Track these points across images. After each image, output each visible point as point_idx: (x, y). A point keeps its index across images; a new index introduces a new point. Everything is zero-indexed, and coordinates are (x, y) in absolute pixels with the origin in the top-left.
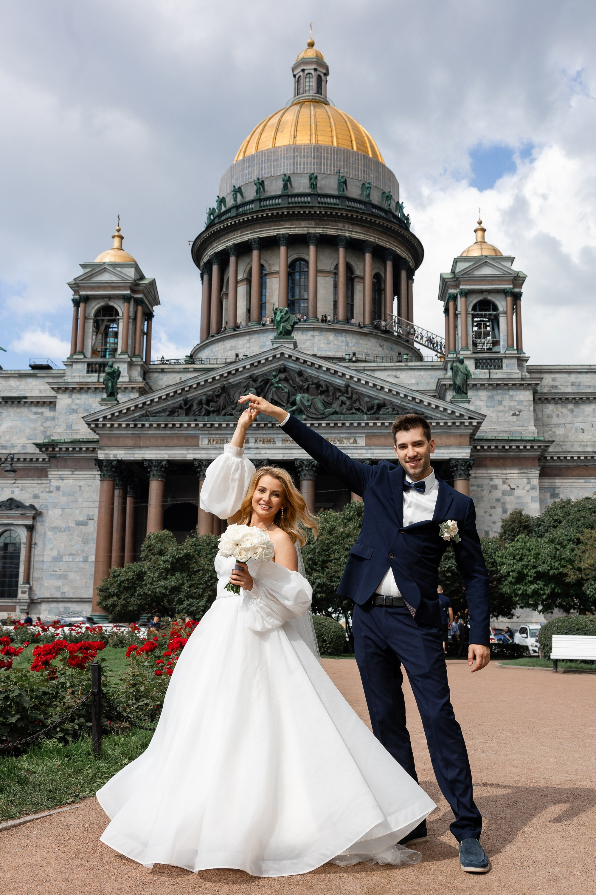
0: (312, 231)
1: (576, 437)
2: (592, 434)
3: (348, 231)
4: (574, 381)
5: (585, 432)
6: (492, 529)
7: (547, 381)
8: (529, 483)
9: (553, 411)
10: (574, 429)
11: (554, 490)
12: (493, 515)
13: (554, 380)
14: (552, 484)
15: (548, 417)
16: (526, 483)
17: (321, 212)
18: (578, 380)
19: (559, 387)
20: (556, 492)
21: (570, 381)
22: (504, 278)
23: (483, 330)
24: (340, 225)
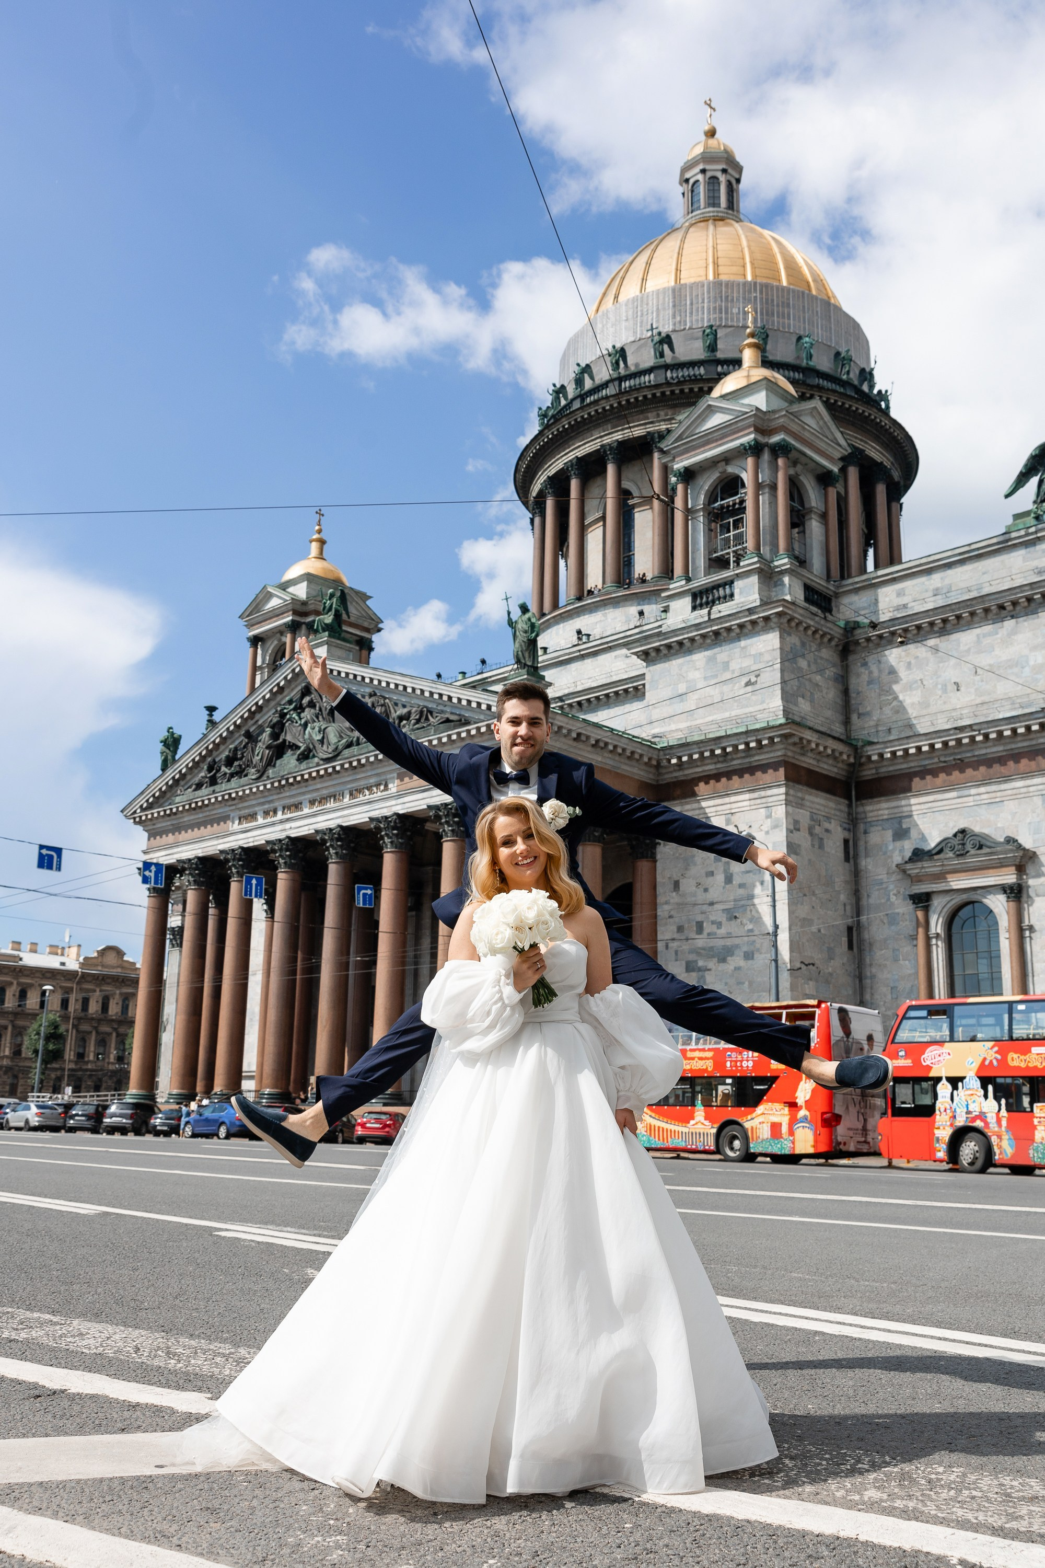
0: (607, 440)
1: (945, 703)
2: (976, 690)
3: (664, 420)
4: (940, 585)
5: (962, 689)
6: (708, 918)
7: (887, 599)
8: (769, 816)
9: (900, 657)
10: (940, 686)
11: (900, 823)
12: (711, 890)
13: (900, 594)
14: (896, 810)
15: (890, 673)
16: (764, 817)
17: (611, 406)
18: (947, 582)
19: (909, 606)
20: (904, 826)
21: (931, 588)
22: (739, 425)
23: (732, 533)
24: (651, 416)
